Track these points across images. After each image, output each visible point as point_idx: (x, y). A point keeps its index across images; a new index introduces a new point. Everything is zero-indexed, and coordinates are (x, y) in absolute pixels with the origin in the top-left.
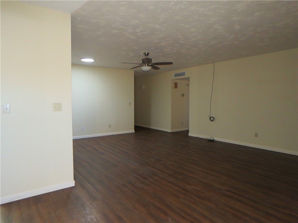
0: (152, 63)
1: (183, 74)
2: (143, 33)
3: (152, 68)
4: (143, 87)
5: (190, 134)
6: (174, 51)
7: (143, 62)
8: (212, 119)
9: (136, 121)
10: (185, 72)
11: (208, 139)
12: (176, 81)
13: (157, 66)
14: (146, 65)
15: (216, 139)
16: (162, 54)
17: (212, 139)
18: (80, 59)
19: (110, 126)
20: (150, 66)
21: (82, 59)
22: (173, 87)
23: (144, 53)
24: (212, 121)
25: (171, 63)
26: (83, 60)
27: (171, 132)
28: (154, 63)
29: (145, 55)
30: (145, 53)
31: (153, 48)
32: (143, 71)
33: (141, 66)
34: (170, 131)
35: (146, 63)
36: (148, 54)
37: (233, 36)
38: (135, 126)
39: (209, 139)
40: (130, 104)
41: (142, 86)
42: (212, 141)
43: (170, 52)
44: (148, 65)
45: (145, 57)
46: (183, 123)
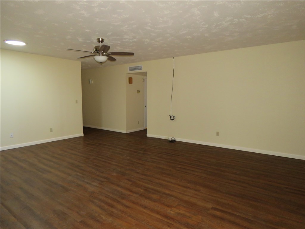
0: (108, 52)
1: (140, 68)
2: (102, 9)
3: (108, 59)
4: (91, 82)
5: (148, 135)
6: (135, 40)
7: (96, 50)
8: (172, 118)
9: (84, 122)
10: (141, 66)
11: (168, 140)
12: (131, 76)
13: (114, 57)
14: (100, 54)
15: (178, 139)
16: (119, 42)
17: (173, 139)
18: (4, 40)
19: (51, 130)
20: (106, 55)
21: (7, 40)
22: (128, 82)
23: (97, 39)
24: (173, 120)
25: (131, 54)
26: (7, 42)
27: (127, 133)
28: (111, 53)
29: (99, 41)
30: (99, 39)
31: (110, 33)
32: (96, 61)
33: (94, 55)
34: (124, 131)
35: (101, 52)
36: (103, 41)
37: (207, 26)
38: (84, 128)
39: (170, 139)
40: (77, 102)
41: (90, 80)
42: (173, 142)
43: (130, 41)
44: (103, 55)
45: (98, 44)
46: (138, 122)
